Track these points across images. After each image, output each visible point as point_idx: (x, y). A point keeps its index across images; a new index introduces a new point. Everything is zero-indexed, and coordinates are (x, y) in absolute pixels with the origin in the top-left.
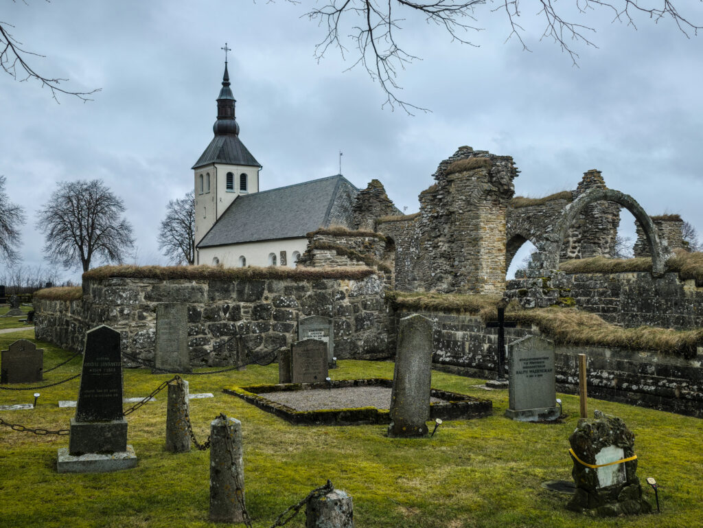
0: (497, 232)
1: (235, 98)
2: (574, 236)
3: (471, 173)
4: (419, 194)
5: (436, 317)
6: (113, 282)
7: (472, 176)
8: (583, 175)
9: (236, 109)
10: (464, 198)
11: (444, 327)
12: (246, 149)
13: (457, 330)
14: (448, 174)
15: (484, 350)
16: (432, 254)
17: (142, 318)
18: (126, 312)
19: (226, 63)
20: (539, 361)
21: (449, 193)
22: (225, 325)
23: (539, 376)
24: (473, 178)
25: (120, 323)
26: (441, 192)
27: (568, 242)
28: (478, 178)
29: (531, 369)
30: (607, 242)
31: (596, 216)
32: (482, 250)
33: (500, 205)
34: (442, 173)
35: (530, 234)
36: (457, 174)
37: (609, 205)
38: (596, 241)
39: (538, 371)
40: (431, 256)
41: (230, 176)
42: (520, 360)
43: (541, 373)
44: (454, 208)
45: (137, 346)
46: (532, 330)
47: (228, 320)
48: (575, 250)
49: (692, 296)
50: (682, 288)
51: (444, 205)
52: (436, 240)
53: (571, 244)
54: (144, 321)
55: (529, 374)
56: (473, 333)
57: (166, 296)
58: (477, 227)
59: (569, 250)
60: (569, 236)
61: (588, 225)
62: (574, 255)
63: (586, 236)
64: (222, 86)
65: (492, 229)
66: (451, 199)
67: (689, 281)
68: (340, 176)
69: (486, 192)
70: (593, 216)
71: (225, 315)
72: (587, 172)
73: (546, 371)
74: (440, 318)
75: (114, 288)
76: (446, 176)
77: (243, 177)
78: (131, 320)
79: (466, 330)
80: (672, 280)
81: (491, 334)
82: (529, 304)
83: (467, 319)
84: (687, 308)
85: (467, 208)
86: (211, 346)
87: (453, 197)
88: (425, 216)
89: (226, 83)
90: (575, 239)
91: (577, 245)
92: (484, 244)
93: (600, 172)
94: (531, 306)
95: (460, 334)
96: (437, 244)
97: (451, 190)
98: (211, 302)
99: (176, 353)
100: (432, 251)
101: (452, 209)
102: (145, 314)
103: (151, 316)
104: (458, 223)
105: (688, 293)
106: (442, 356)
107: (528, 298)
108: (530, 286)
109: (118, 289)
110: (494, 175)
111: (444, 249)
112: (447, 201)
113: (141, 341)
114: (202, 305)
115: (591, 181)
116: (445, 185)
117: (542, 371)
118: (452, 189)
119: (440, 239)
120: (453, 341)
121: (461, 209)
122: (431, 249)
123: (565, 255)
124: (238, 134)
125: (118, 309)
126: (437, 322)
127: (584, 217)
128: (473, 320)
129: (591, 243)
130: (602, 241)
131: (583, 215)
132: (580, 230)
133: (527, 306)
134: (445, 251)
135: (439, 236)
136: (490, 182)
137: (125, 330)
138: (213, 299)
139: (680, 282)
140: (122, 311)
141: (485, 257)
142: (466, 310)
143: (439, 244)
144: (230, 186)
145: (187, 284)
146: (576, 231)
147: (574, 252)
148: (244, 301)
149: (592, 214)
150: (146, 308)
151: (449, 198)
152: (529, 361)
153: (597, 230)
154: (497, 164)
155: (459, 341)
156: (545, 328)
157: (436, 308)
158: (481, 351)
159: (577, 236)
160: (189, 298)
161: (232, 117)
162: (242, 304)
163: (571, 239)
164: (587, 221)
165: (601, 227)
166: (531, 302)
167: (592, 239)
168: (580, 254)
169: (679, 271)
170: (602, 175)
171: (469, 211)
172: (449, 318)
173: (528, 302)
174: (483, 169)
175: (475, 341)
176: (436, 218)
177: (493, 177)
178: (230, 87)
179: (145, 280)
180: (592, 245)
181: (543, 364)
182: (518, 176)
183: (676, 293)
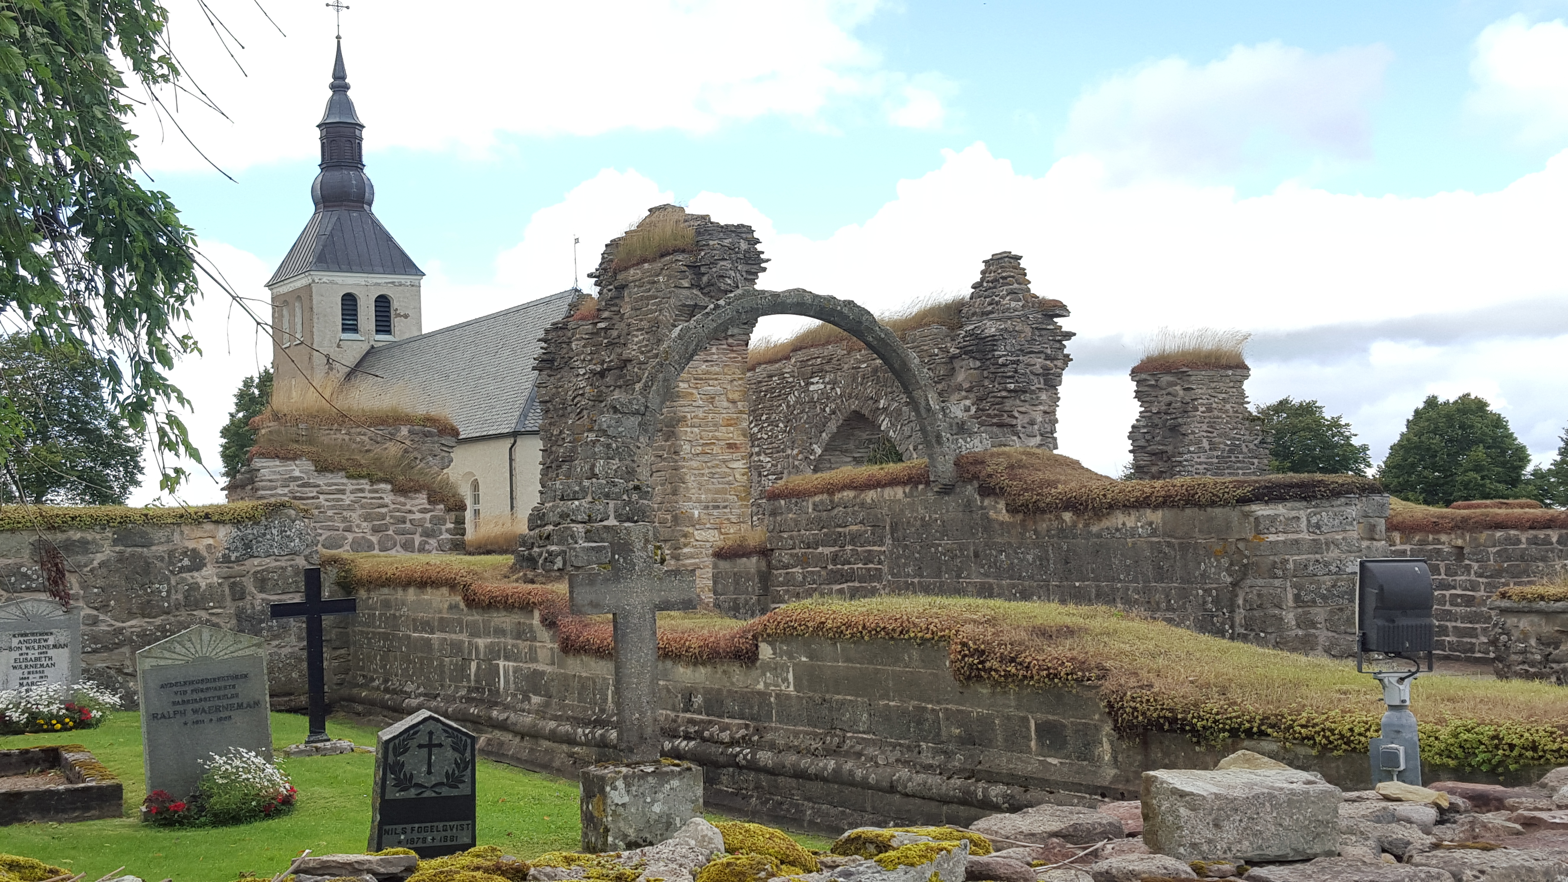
0: (725, 404)
1: (362, 120)
2: (962, 408)
3: (658, 265)
7: (659, 273)
9: (364, 145)
10: (647, 326)
12: (389, 238)
14: (618, 271)
15: (470, 674)
19: (338, 37)
20: (218, 684)
21: (620, 315)
23: (220, 719)
24: (661, 279)
26: (606, 314)
28: (670, 278)
29: (197, 706)
30: (1032, 423)
31: (1002, 360)
32: (687, 447)
33: (730, 341)
34: (607, 270)
35: (878, 409)
36: (633, 271)
37: (1033, 334)
38: (1006, 419)
39: (218, 709)
41: (349, 302)
42: (162, 687)
43: (227, 714)
44: (632, 351)
51: (613, 343)
55: (191, 717)
56: (454, 636)
61: (986, 382)
63: (983, 410)
64: (330, 93)
65: (711, 399)
66: (625, 329)
68: (576, 290)
69: (687, 311)
70: (997, 362)
72: (989, 257)
73: (240, 706)
74: (409, 605)
76: (614, 277)
77: (383, 304)
84: (995, 563)
87: (628, 325)
88: (582, 371)
89: (340, 85)
92: (686, 432)
93: (1018, 258)
97: (623, 309)
101: (627, 353)
110: (703, 269)
112: (618, 336)
115: (997, 280)
116: (613, 298)
117: (230, 707)
118: (626, 306)
121: (642, 353)
124: (370, 204)
127: (978, 364)
129: (993, 425)
130: (1021, 421)
131: (976, 359)
132: (973, 395)
136: (697, 285)
141: (694, 464)
144: (350, 323)
146: (965, 397)
149: (996, 357)
151: (621, 328)
152: (189, 688)
153: (1004, 394)
154: (712, 243)
158: (467, 678)
159: (967, 408)
161: (357, 163)
164: (985, 373)
165: (1012, 386)
167: (996, 416)
170: (1023, 263)
174: (678, 256)
176: (602, 374)
177: (702, 274)
178: (349, 93)
180: (994, 429)
181: (233, 691)
182: (764, 269)
183: (977, 526)
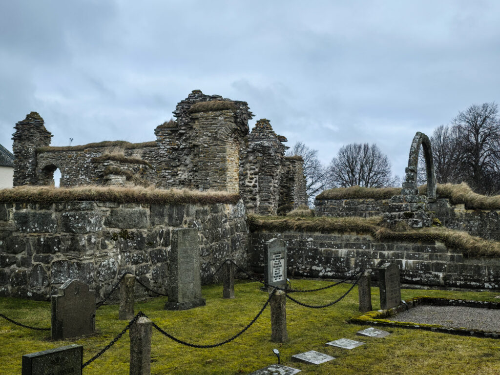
0: (235, 164)
2: (251, 169)
3: (218, 113)
4: (156, 128)
5: (310, 236)
6: (83, 206)
7: (219, 116)
8: (256, 123)
10: (209, 134)
11: (322, 245)
13: (340, 247)
14: (192, 112)
15: (374, 264)
16: (170, 181)
17: (104, 246)
18: (93, 240)
21: (191, 128)
22: (160, 251)
24: (220, 118)
25: (87, 253)
26: (183, 128)
27: (247, 174)
28: (225, 118)
31: (272, 154)
32: (228, 179)
34: (184, 112)
36: (202, 114)
38: (272, 174)
40: (169, 183)
44: (199, 141)
45: (100, 279)
46: (436, 246)
47: (162, 245)
48: (252, 181)
49: (462, 217)
50: (452, 210)
51: (187, 139)
52: (175, 169)
53: (249, 175)
54: (106, 250)
56: (360, 250)
57: (122, 222)
58: (224, 160)
59: (247, 180)
60: (247, 170)
61: (265, 161)
62: (251, 184)
63: (263, 170)
65: (232, 162)
66: (194, 134)
67: (459, 205)
69: (234, 130)
70: (270, 155)
71: (160, 240)
72: (259, 120)
74: (316, 238)
75: (83, 212)
76: (189, 114)
78: (95, 250)
79: (351, 248)
80: (444, 204)
81: (384, 250)
82: (417, 225)
83: (353, 238)
84: (457, 225)
85: (213, 143)
86: (151, 274)
87: (197, 133)
88: (163, 147)
90: (252, 172)
91: (253, 176)
93: (269, 121)
94: (419, 226)
95: (343, 252)
96: (176, 173)
97: (194, 127)
98: (152, 227)
99: (192, 284)
100: (170, 179)
101: (195, 143)
102: (106, 242)
103: (112, 244)
104: (202, 155)
105: (458, 214)
106: (321, 271)
107: (415, 219)
108: (415, 209)
109: (87, 214)
110: (239, 116)
111: (183, 177)
112: (190, 136)
113: (103, 273)
114: (146, 230)
115: (264, 128)
116: (188, 122)
118: (196, 125)
119: (179, 168)
120: (334, 258)
121: (206, 143)
122: (169, 177)
123: (243, 184)
125: (86, 237)
126: (311, 241)
127: (262, 155)
128: (361, 238)
129: (268, 175)
130: (275, 174)
131: (261, 153)
132: (258, 165)
133: (415, 226)
134: (185, 179)
135: (179, 166)
136: (235, 122)
137: (91, 261)
138: (153, 224)
139: (451, 206)
140: (89, 240)
141: (229, 184)
142: (352, 230)
143: (179, 172)
145: (136, 209)
146: (253, 166)
147: (251, 182)
148: (173, 226)
149: (269, 153)
150: (107, 235)
151: (191, 133)
153: (273, 165)
154: (241, 107)
155: (341, 257)
156: (454, 245)
157: (311, 229)
158: (371, 265)
159: (254, 169)
160: (138, 223)
162: (171, 228)
163: (249, 172)
164: (265, 158)
165: (277, 163)
166: (419, 222)
167: (269, 172)
168: (257, 184)
169: (450, 198)
170: (270, 123)
171: (216, 145)
172: (330, 238)
173: (416, 222)
174: (230, 111)
175: (362, 256)
176: (176, 150)
177: (238, 118)
179: (108, 204)
180: (269, 177)
183: (447, 214)
